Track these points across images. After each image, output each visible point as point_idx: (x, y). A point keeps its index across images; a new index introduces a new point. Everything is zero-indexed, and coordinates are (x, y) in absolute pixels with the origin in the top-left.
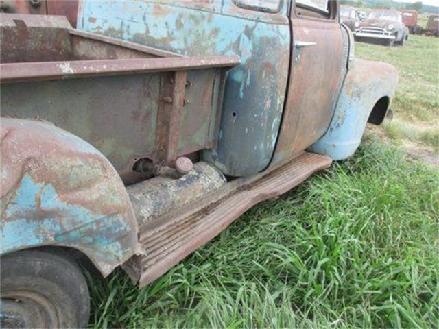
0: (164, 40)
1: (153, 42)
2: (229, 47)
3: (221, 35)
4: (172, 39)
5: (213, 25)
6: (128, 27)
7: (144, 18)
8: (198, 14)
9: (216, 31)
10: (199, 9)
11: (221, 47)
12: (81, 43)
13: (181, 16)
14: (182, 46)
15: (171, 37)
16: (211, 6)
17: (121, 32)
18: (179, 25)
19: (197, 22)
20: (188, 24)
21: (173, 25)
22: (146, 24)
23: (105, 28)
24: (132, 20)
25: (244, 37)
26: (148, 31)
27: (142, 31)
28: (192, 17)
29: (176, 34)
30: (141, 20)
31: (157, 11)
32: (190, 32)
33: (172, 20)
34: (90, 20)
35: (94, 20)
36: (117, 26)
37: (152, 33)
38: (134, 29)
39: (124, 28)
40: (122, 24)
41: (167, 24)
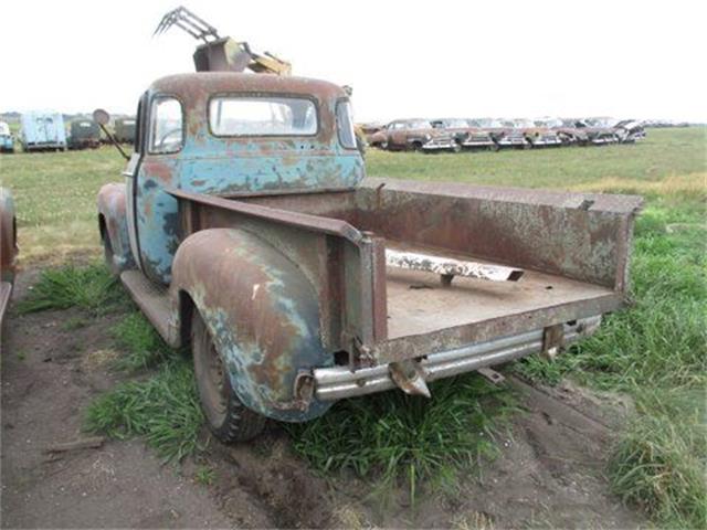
0: (298, 182)
1: (287, 185)
2: (350, 174)
3: (343, 168)
5: (336, 163)
6: (256, 180)
7: (274, 169)
8: (323, 158)
9: (339, 167)
10: (323, 155)
11: (344, 176)
13: (309, 161)
14: (316, 182)
15: (304, 178)
16: (331, 151)
17: (247, 186)
18: (310, 168)
19: (323, 163)
20: (316, 167)
21: (304, 169)
22: (278, 174)
24: (260, 173)
26: (280, 179)
27: (273, 179)
28: (320, 161)
29: (309, 175)
30: (271, 171)
31: (287, 161)
32: (320, 171)
33: (302, 166)
34: (195, 184)
35: (201, 183)
36: (240, 181)
37: (286, 179)
38: (263, 180)
39: (252, 182)
40: (247, 179)
41: (298, 169)
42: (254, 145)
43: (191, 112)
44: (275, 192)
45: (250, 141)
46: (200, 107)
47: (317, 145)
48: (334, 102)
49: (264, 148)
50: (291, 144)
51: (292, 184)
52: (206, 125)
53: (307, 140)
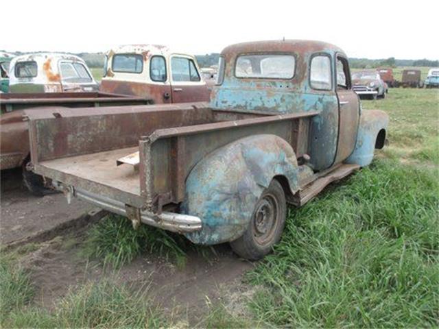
1: (266, 109)
2: (311, 108)
3: (306, 103)
4: (280, 107)
5: (302, 99)
6: (251, 104)
7: (261, 99)
8: (293, 94)
9: (304, 101)
10: (293, 92)
11: (307, 108)
12: (219, 114)
13: (283, 96)
14: (285, 109)
15: (278, 106)
16: (300, 91)
17: (246, 106)
18: (282, 100)
19: (293, 98)
20: (287, 100)
21: (279, 101)
22: (263, 102)
23: (235, 105)
24: (253, 100)
25: (319, 102)
26: (263, 105)
27: (260, 104)
28: (289, 96)
29: (281, 104)
30: (259, 99)
31: (269, 94)
32: (289, 103)
33: (278, 98)
34: (223, 102)
35: (226, 102)
36: (243, 104)
37: (266, 105)
38: (254, 104)
39: (248, 104)
40: (246, 102)
41: (275, 100)
42: (253, 84)
43: (227, 64)
44: (259, 112)
45: (252, 80)
46: (232, 62)
47: (291, 85)
48: (310, 56)
49: (258, 86)
50: (274, 84)
51: (270, 109)
52: (232, 71)
53: (284, 81)
